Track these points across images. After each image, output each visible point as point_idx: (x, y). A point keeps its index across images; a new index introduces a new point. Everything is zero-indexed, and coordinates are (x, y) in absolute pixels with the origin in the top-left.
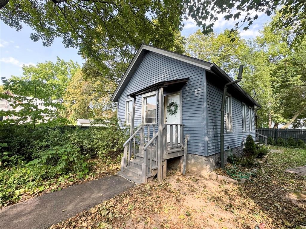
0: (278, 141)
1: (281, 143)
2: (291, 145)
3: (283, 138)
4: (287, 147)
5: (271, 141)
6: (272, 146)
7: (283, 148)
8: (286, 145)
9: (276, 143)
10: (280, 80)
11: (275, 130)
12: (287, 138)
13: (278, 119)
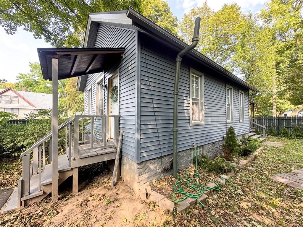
0: (281, 131)
1: (284, 133)
2: (297, 136)
3: (288, 128)
4: (292, 138)
5: (272, 131)
6: (273, 137)
7: (286, 139)
8: (291, 136)
9: (279, 133)
10: (288, 60)
11: (278, 119)
12: (293, 128)
13: (284, 106)
